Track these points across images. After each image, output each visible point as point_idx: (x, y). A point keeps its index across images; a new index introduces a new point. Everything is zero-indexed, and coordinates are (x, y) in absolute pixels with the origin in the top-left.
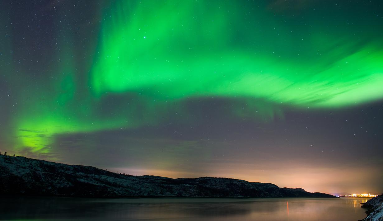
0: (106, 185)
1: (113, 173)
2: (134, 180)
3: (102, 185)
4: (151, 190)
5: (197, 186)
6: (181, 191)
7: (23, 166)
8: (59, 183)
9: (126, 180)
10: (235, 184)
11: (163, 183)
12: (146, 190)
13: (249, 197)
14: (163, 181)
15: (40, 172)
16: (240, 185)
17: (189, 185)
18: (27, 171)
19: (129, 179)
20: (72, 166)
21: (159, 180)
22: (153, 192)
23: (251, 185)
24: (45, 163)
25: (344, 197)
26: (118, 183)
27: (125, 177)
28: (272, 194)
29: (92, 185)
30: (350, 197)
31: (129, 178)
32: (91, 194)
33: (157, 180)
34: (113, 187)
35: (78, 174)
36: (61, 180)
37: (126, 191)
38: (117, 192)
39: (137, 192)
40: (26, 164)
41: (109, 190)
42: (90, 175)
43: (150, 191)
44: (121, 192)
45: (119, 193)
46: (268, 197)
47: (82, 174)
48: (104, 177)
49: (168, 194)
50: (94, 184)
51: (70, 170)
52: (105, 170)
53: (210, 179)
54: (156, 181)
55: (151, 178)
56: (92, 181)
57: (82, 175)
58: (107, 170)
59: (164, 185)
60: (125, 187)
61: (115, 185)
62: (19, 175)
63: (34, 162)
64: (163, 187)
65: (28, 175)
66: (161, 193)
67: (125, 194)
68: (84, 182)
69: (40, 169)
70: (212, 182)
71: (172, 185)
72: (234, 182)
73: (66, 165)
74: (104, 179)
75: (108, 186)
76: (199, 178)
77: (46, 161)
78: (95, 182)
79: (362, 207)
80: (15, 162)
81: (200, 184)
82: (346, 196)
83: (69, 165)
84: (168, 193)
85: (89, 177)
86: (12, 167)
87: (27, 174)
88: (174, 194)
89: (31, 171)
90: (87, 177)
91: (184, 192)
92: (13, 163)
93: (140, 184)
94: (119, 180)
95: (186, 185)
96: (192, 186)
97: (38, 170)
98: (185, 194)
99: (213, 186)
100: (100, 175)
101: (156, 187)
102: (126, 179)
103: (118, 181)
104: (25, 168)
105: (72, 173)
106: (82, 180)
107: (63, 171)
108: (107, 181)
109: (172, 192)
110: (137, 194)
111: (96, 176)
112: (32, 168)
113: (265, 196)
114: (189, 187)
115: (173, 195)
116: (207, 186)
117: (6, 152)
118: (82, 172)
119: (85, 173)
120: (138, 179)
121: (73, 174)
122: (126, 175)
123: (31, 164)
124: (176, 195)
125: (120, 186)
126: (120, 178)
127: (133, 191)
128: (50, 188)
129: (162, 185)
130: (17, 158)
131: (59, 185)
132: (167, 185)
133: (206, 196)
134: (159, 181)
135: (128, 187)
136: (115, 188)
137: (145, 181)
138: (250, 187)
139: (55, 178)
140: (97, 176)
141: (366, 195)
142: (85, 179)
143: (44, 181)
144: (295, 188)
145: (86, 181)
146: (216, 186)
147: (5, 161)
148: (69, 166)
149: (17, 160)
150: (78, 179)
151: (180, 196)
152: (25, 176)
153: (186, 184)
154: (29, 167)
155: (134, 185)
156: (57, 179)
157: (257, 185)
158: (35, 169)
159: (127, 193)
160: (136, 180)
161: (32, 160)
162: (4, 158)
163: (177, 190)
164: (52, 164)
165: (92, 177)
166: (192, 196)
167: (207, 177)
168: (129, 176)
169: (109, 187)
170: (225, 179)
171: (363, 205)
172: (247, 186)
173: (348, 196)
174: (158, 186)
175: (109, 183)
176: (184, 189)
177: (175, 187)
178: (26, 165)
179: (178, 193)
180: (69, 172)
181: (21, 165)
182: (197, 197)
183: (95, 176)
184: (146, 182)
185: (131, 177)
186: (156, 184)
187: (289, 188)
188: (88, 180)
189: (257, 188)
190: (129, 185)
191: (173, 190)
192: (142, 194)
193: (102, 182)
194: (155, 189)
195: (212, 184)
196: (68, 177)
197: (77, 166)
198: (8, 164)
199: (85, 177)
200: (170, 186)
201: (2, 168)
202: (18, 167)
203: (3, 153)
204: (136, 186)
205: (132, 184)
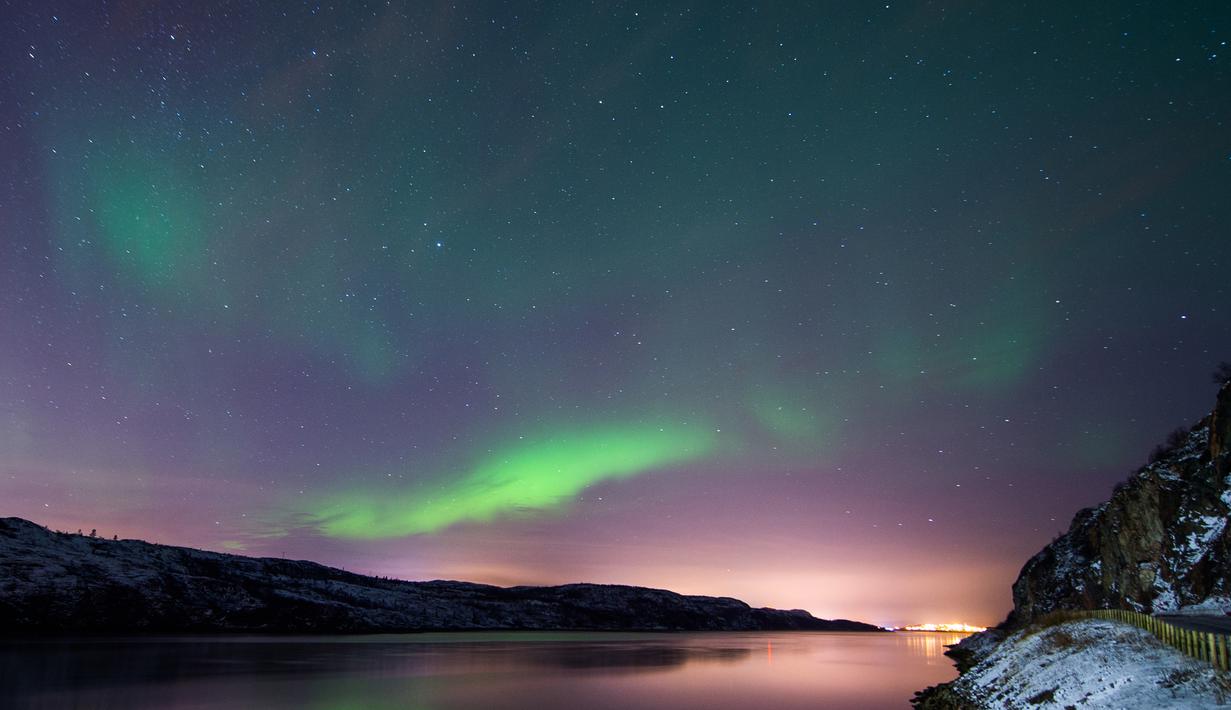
0: (344, 604)
1: (360, 576)
2: (409, 592)
3: (335, 603)
4: (451, 613)
5: (557, 604)
6: (521, 615)
7: (141, 562)
8: (230, 601)
9: (390, 592)
10: (647, 600)
11: (479, 598)
12: (439, 614)
13: (679, 628)
14: (479, 594)
15: (182, 576)
16: (660, 601)
17: (540, 603)
18: (152, 573)
19: (398, 590)
20: (259, 560)
21: (469, 590)
22: (454, 618)
23: (685, 603)
24: (194, 555)
25: (903, 630)
26: (372, 600)
27: (388, 586)
28: (735, 624)
29: (311, 603)
30: (919, 631)
31: (397, 586)
32: (309, 624)
34: (361, 608)
35: (274, 578)
36: (235, 594)
37: (392, 617)
38: (370, 620)
39: (418, 619)
40: (146, 558)
41: (351, 614)
42: (304, 581)
43: (448, 616)
44: (380, 619)
45: (376, 622)
46: (724, 628)
47: (284, 578)
48: (337, 585)
49: (491, 623)
50: (315, 601)
51: (255, 571)
52: (340, 568)
53: (589, 588)
54: (463, 594)
55: (449, 587)
56: (309, 594)
57: (284, 582)
58: (346, 570)
59: (481, 602)
60: (389, 609)
61: (366, 603)
62: (131, 584)
63: (165, 552)
64: (477, 606)
65: (153, 584)
66: (475, 621)
67: (389, 623)
68: (293, 597)
69: (183, 569)
70: (595, 595)
71: (500, 603)
72: (646, 596)
73: (245, 558)
74: (338, 591)
75: (349, 606)
76: (563, 586)
77: (196, 550)
78: (316, 598)
79: (947, 654)
80: (120, 552)
81: (565, 601)
82: (908, 628)
83: (252, 559)
84: (491, 620)
85: (301, 585)
86: (112, 567)
87: (150, 580)
88: (505, 623)
89: (160, 574)
90: (297, 586)
91: (528, 618)
92: (114, 556)
93: (425, 601)
94: (374, 591)
95: (533, 603)
96: (546, 604)
97: (178, 572)
98: (531, 623)
99: (598, 603)
100: (329, 581)
101: (463, 608)
102: (389, 589)
103: (372, 594)
104: (146, 567)
105: (260, 578)
106: (286, 594)
107: (238, 572)
108: (346, 594)
109: (500, 618)
110: (419, 623)
111: (319, 582)
112: (161, 568)
113: (718, 628)
114: (540, 606)
115: (501, 626)
116: (583, 604)
117: (94, 531)
118: (286, 574)
119: (292, 577)
120: (419, 590)
121: (264, 579)
122: (391, 581)
123: (158, 557)
124: (510, 624)
125: (376, 606)
126: (377, 587)
127: (410, 618)
128: (209, 612)
129: (476, 602)
130: (124, 544)
131: (231, 605)
132: (487, 603)
133: (580, 626)
134: (469, 594)
135: (396, 608)
136: (365, 610)
137: (435, 593)
138: (683, 606)
139: (221, 589)
140: (321, 584)
141: (957, 627)
142: (293, 590)
143: (192, 595)
144: (789, 609)
145: (296, 596)
146: (604, 602)
147: (93, 553)
148: (253, 562)
149: (124, 549)
150: (277, 591)
151: (518, 626)
152: (146, 586)
153: (533, 599)
154: (155, 563)
155: (411, 603)
156: (224, 592)
157: (699, 602)
158: (170, 570)
159: (393, 622)
160: (415, 592)
161: (162, 547)
162: (91, 545)
163: (512, 613)
164: (211, 557)
165: (309, 586)
166: (545, 627)
167: (582, 584)
168: (397, 582)
169: (352, 610)
170: (624, 589)
171: (948, 649)
172: (676, 604)
173: (914, 628)
174: (467, 605)
175: (351, 600)
176: (529, 613)
177: (507, 606)
178: (147, 560)
179: (513, 620)
180: (252, 576)
181: (134, 560)
182: (557, 630)
183: (315, 584)
184: (437, 597)
185: (401, 585)
186: (463, 601)
187: (774, 610)
188: (299, 593)
189: (700, 609)
190: (398, 603)
191: (503, 613)
192: (429, 623)
193: (336, 597)
194: (462, 612)
195: (593, 599)
196: (252, 587)
197: (272, 559)
198: (103, 559)
199: (293, 585)
200: (496, 603)
201: (88, 567)
202: (126, 566)
203: (86, 533)
204: (416, 606)
205: (405, 600)
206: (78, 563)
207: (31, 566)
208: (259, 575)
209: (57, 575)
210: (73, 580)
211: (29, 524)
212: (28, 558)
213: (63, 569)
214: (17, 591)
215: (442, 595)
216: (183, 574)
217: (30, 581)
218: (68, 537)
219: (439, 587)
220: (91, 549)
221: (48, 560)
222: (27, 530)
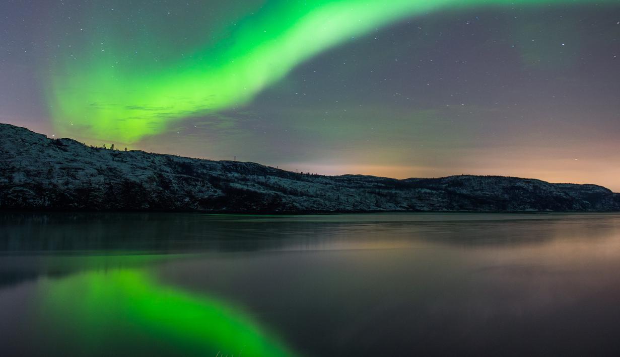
0: (279, 193)
1: (289, 173)
2: (326, 184)
3: (272, 192)
4: (358, 199)
5: (443, 192)
6: (413, 200)
7: (142, 166)
8: (200, 191)
9: (312, 184)
10: (519, 188)
11: (380, 187)
12: (349, 200)
13: (548, 210)
14: (379, 184)
15: (168, 174)
16: (531, 188)
17: (428, 191)
18: (149, 173)
19: (318, 182)
20: (219, 162)
21: (372, 181)
22: (361, 203)
23: (553, 189)
24: (176, 160)
26: (299, 190)
27: (310, 179)
28: (598, 206)
29: (255, 192)
31: (317, 180)
32: (254, 207)
33: (369, 182)
34: (291, 196)
35: (229, 175)
36: (203, 186)
37: (314, 202)
38: (298, 205)
39: (333, 204)
40: (145, 162)
41: (284, 200)
42: (249, 177)
43: (357, 202)
44: (305, 204)
45: (302, 206)
46: (589, 210)
47: (236, 175)
48: (273, 180)
49: (390, 206)
50: (259, 191)
51: (216, 170)
52: (275, 167)
53: (469, 178)
54: (367, 184)
55: (356, 180)
56: (254, 186)
57: (236, 178)
58: (279, 168)
59: (381, 190)
60: (312, 196)
61: (294, 193)
62: (138, 181)
63: (158, 158)
64: (379, 194)
65: (151, 180)
66: (377, 205)
67: (311, 206)
68: (242, 190)
69: (169, 170)
70: (474, 184)
71: (397, 192)
72: (519, 184)
73: (209, 161)
74: (274, 183)
75: (283, 195)
76: (447, 178)
77: (177, 157)
78: (259, 189)
80: (129, 159)
81: (449, 189)
83: (214, 161)
84: (390, 204)
85: (248, 180)
86: (125, 168)
87: (149, 178)
88: (400, 207)
89: (155, 173)
90: (245, 180)
91: (419, 203)
92: (125, 162)
93: (338, 190)
94: (300, 183)
95: (423, 191)
96: (434, 192)
97: (165, 172)
98: (422, 206)
99: (477, 190)
100: (268, 176)
101: (367, 195)
102: (312, 182)
103: (299, 185)
104: (145, 169)
105: (219, 175)
106: (238, 186)
107: (205, 171)
108: (280, 186)
109: (397, 203)
110: (334, 207)
111: (260, 177)
112: (155, 169)
113: (584, 209)
114: (429, 193)
116: (464, 192)
117: (113, 145)
118: (237, 171)
119: (242, 174)
120: (333, 182)
121: (222, 176)
122: (313, 176)
123: (153, 162)
124: (405, 207)
125: (302, 194)
126: (302, 181)
127: (327, 203)
128: (187, 200)
129: (377, 190)
130: (132, 154)
131: (201, 194)
132: (386, 191)
133: (462, 209)
134: (371, 185)
135: (317, 196)
136: (294, 197)
137: (346, 184)
138: (551, 192)
139: (194, 184)
140: (262, 179)
142: (243, 183)
143: (176, 188)
145: (245, 188)
146: (482, 190)
147: (113, 160)
148: (214, 163)
149: (131, 157)
150: (232, 184)
151: (412, 209)
152: (146, 182)
153: (422, 188)
154: (151, 166)
155: (328, 191)
156: (196, 185)
158: (161, 170)
159: (315, 206)
160: (330, 184)
161: (155, 155)
162: (112, 155)
163: (406, 199)
164: (187, 161)
165: (254, 180)
166: (434, 210)
167: (463, 176)
168: (317, 176)
170: (499, 179)
172: (544, 190)
174: (372, 193)
175: (284, 191)
176: (420, 199)
177: (402, 193)
178: (146, 164)
179: (408, 205)
180: (214, 174)
181: (139, 165)
183: (258, 178)
184: (347, 187)
185: (320, 178)
186: (367, 190)
188: (248, 185)
189: (567, 194)
190: (318, 192)
191: (399, 199)
192: (342, 207)
193: (272, 188)
194: (366, 198)
195: (473, 187)
196: (214, 181)
197: (227, 162)
198: (119, 164)
199: (242, 180)
200: (394, 192)
201: (110, 169)
202: (134, 168)
203: (108, 147)
204: (331, 194)
205: (323, 190)
206: (104, 167)
207: (77, 169)
208: (219, 173)
209: (92, 175)
210: (102, 179)
211: (75, 142)
212: (75, 164)
213: (96, 171)
214: (70, 186)
215: (350, 186)
216: (169, 173)
217: (76, 179)
218: (97, 150)
219: (348, 180)
220: (111, 157)
221: (87, 166)
222: (73, 146)
